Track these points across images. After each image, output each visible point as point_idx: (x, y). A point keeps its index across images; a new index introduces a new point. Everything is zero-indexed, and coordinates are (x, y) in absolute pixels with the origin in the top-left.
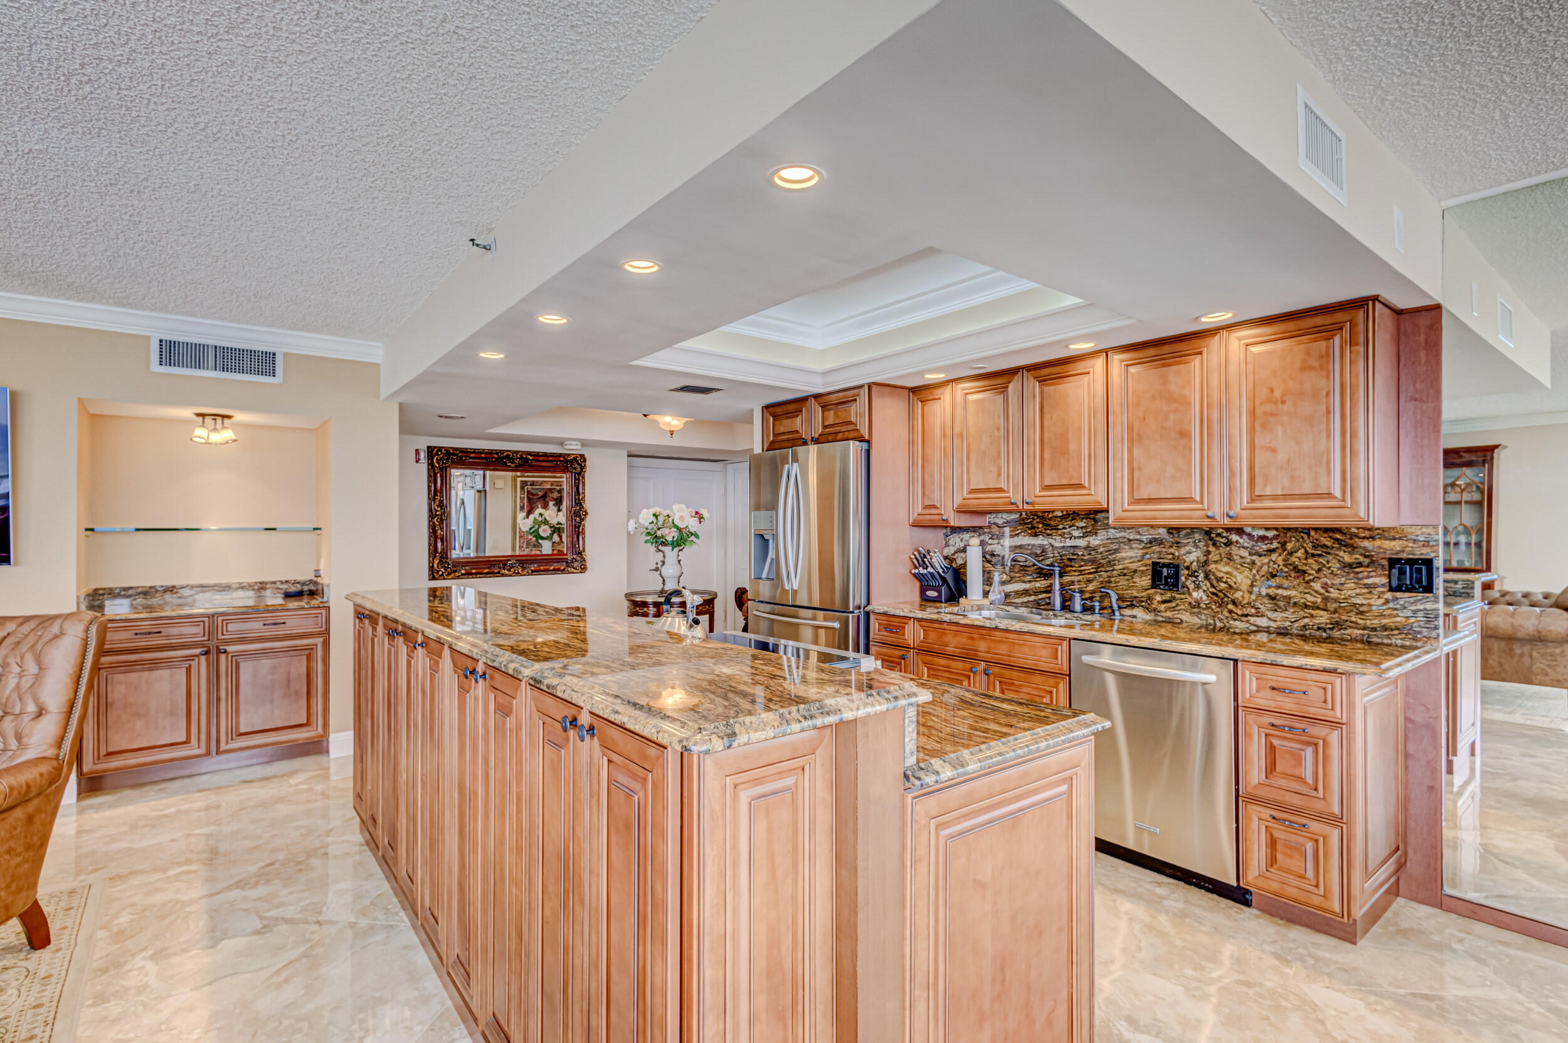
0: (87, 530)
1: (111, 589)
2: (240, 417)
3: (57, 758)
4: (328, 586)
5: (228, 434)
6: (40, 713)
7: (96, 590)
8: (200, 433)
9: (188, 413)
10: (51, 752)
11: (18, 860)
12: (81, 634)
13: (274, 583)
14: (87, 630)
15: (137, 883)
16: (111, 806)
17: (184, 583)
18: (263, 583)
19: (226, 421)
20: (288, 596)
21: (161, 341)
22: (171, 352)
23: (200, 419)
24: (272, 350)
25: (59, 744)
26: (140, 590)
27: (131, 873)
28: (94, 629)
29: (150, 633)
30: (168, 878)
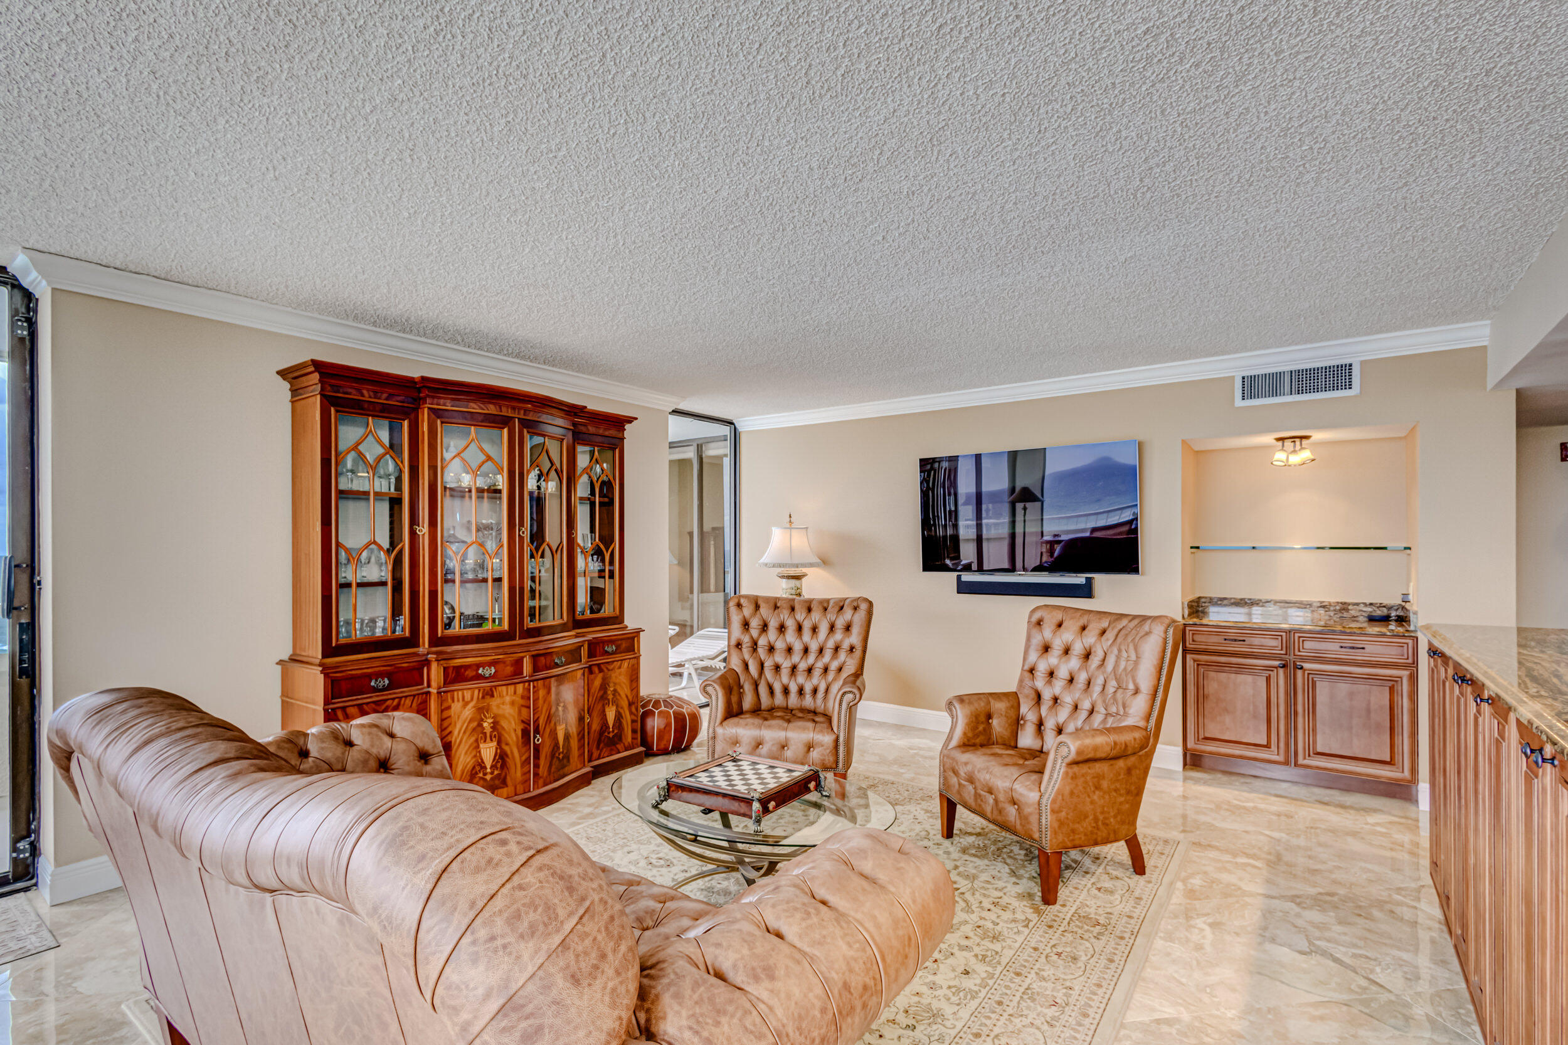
0: (1192, 548)
1: (1211, 598)
2: (1317, 436)
3: (1146, 729)
4: (1415, 613)
5: (1306, 455)
6: (1137, 691)
7: (1199, 598)
8: (1280, 456)
9: (1268, 439)
10: (1142, 724)
11: (1122, 799)
12: (1162, 635)
13: (1357, 604)
14: (1166, 632)
15: (1211, 856)
16: (1205, 783)
17: (1269, 598)
18: (1345, 603)
19: (1305, 442)
20: (1372, 619)
21: (1243, 378)
22: (1253, 386)
23: (1280, 443)
24: (1348, 361)
25: (1148, 718)
26: (1232, 601)
27: (1209, 846)
28: (1171, 631)
29: (1235, 640)
30: (1236, 863)
